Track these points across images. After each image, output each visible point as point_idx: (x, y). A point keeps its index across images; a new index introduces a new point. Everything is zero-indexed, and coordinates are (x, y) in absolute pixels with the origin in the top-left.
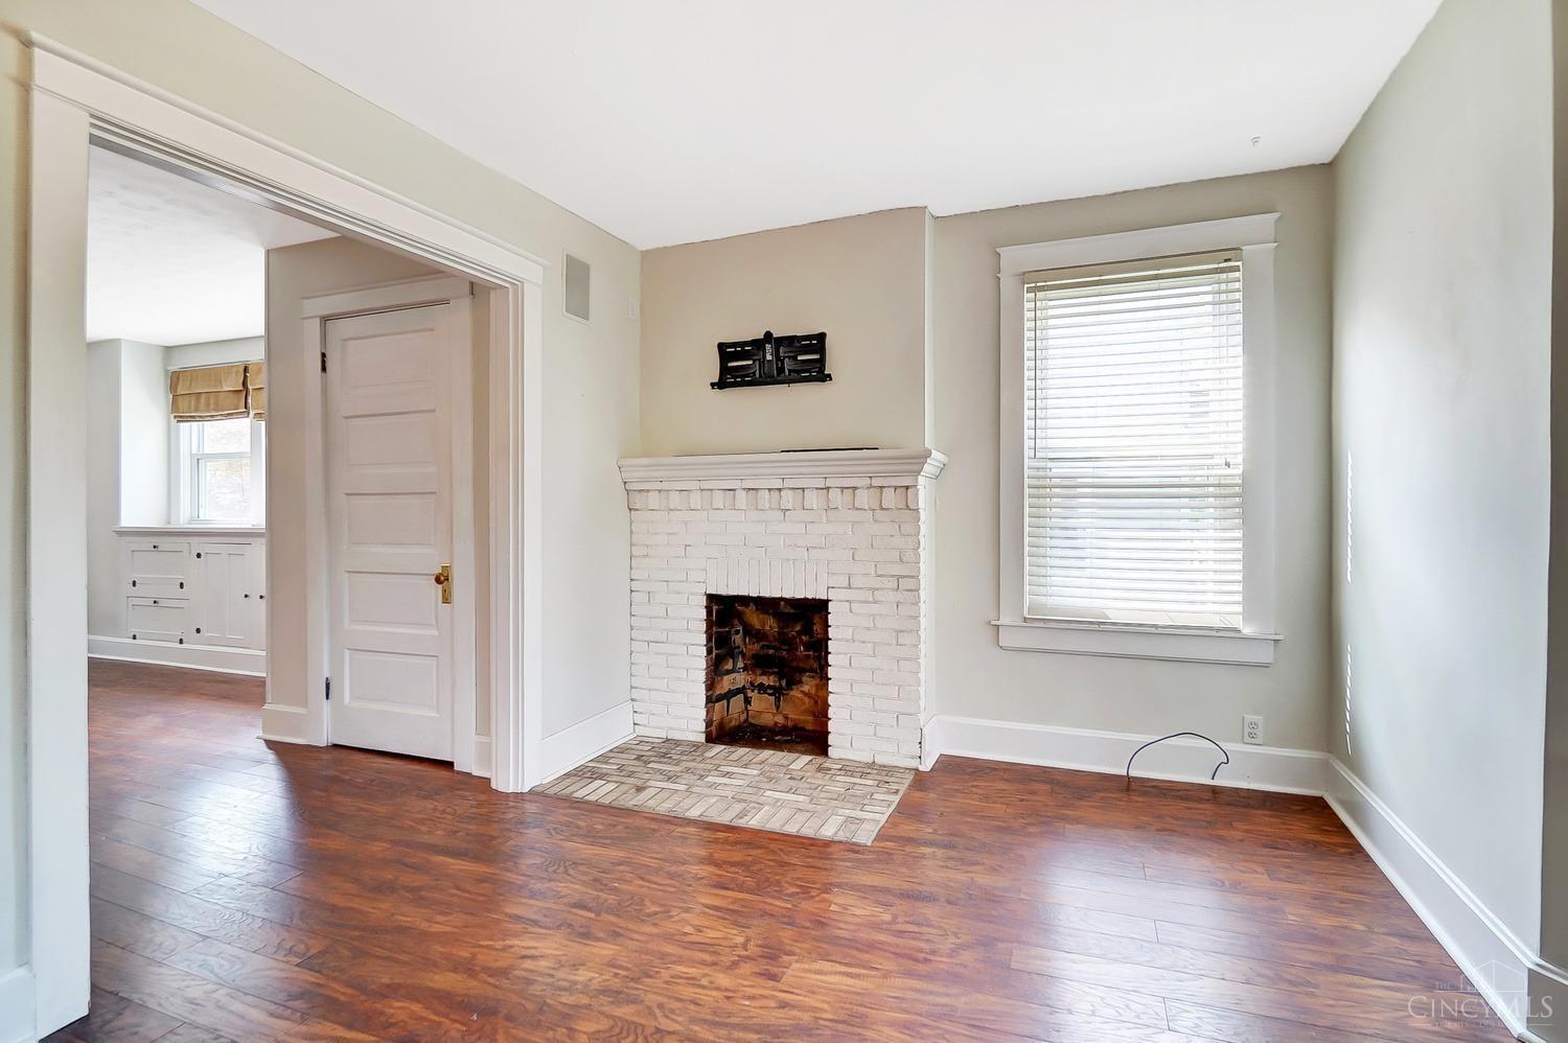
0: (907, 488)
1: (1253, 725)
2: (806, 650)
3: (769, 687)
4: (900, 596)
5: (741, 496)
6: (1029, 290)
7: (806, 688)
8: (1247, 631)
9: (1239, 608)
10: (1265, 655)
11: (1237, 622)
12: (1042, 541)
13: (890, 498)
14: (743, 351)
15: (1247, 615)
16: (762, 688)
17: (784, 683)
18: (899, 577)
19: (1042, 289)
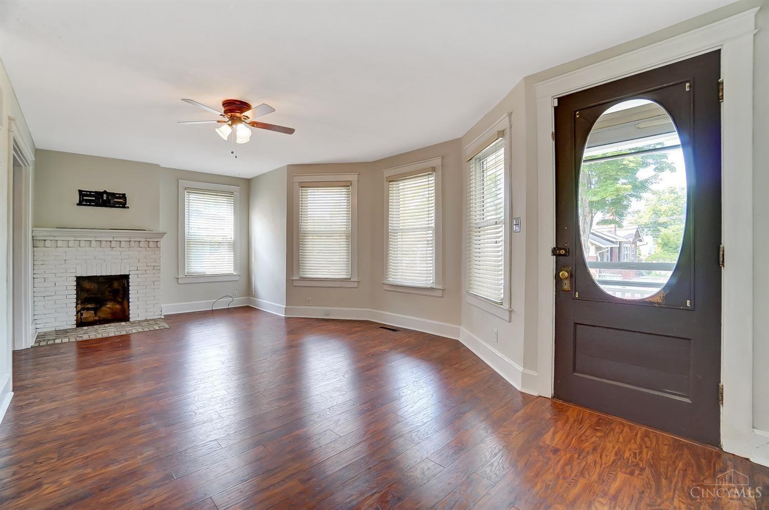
0: (157, 242)
1: (235, 293)
2: (109, 293)
3: (92, 308)
4: (154, 271)
5: (94, 243)
6: (187, 192)
7: (108, 306)
8: (234, 274)
9: (233, 269)
10: (237, 278)
11: (232, 272)
12: (189, 255)
13: (151, 244)
14: (90, 194)
15: (235, 270)
16: (88, 309)
17: (98, 306)
18: (154, 266)
19: (190, 192)
